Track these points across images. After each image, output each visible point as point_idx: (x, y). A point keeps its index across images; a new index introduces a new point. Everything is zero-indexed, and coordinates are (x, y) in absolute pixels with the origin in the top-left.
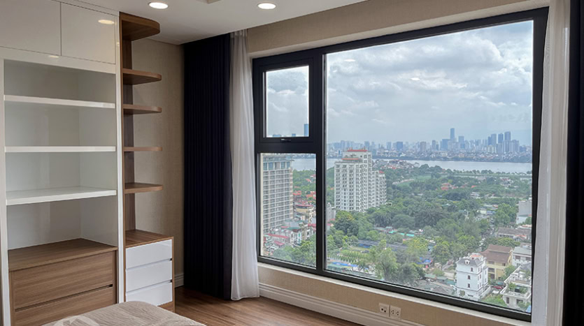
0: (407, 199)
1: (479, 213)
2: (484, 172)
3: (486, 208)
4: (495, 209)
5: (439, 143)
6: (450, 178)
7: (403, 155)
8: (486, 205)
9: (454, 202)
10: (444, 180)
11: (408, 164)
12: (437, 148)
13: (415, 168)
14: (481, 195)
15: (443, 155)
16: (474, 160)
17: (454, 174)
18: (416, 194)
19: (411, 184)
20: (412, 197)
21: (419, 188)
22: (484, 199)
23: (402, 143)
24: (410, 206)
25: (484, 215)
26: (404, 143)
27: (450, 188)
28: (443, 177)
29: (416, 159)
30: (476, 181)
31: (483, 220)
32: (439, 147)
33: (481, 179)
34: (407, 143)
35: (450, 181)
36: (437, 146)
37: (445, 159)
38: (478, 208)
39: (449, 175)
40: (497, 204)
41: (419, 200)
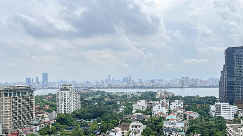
0: (90, 106)
1: (119, 110)
2: (121, 93)
3: (122, 107)
4: (125, 108)
5: (104, 81)
6: (108, 96)
7: (89, 86)
8: (122, 106)
9: (109, 106)
10: (106, 97)
11: (91, 90)
12: (103, 83)
13: (94, 92)
14: (120, 102)
15: (106, 86)
16: (118, 88)
17: (110, 94)
18: (94, 103)
19: (92, 99)
20: (92, 105)
21: (95, 101)
22: (121, 104)
23: (89, 81)
24: (91, 109)
25: (121, 110)
26: (90, 81)
27: (108, 100)
28: (105, 95)
29: (95, 88)
30: (118, 96)
31: (120, 113)
32: (104, 83)
33: (120, 95)
34: (91, 81)
35: (108, 97)
36: (104, 82)
37: (107, 88)
38: (119, 108)
39: (108, 94)
40: (126, 105)
41: (95, 106)
